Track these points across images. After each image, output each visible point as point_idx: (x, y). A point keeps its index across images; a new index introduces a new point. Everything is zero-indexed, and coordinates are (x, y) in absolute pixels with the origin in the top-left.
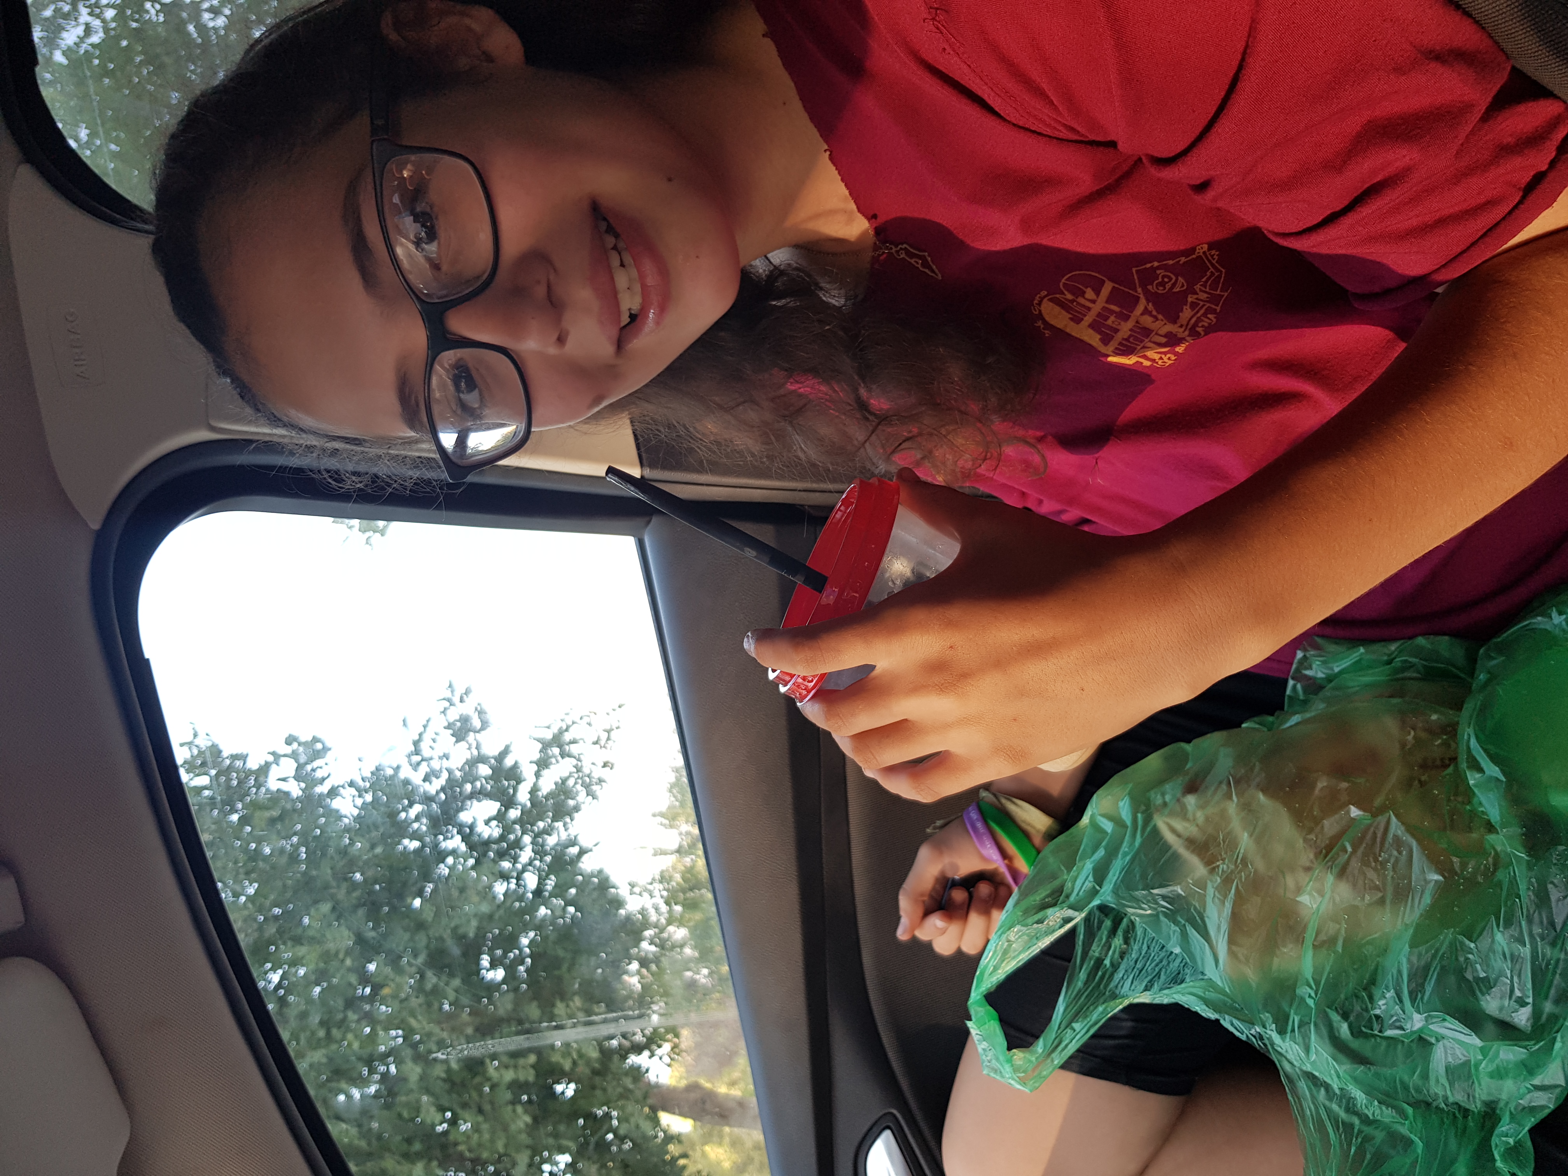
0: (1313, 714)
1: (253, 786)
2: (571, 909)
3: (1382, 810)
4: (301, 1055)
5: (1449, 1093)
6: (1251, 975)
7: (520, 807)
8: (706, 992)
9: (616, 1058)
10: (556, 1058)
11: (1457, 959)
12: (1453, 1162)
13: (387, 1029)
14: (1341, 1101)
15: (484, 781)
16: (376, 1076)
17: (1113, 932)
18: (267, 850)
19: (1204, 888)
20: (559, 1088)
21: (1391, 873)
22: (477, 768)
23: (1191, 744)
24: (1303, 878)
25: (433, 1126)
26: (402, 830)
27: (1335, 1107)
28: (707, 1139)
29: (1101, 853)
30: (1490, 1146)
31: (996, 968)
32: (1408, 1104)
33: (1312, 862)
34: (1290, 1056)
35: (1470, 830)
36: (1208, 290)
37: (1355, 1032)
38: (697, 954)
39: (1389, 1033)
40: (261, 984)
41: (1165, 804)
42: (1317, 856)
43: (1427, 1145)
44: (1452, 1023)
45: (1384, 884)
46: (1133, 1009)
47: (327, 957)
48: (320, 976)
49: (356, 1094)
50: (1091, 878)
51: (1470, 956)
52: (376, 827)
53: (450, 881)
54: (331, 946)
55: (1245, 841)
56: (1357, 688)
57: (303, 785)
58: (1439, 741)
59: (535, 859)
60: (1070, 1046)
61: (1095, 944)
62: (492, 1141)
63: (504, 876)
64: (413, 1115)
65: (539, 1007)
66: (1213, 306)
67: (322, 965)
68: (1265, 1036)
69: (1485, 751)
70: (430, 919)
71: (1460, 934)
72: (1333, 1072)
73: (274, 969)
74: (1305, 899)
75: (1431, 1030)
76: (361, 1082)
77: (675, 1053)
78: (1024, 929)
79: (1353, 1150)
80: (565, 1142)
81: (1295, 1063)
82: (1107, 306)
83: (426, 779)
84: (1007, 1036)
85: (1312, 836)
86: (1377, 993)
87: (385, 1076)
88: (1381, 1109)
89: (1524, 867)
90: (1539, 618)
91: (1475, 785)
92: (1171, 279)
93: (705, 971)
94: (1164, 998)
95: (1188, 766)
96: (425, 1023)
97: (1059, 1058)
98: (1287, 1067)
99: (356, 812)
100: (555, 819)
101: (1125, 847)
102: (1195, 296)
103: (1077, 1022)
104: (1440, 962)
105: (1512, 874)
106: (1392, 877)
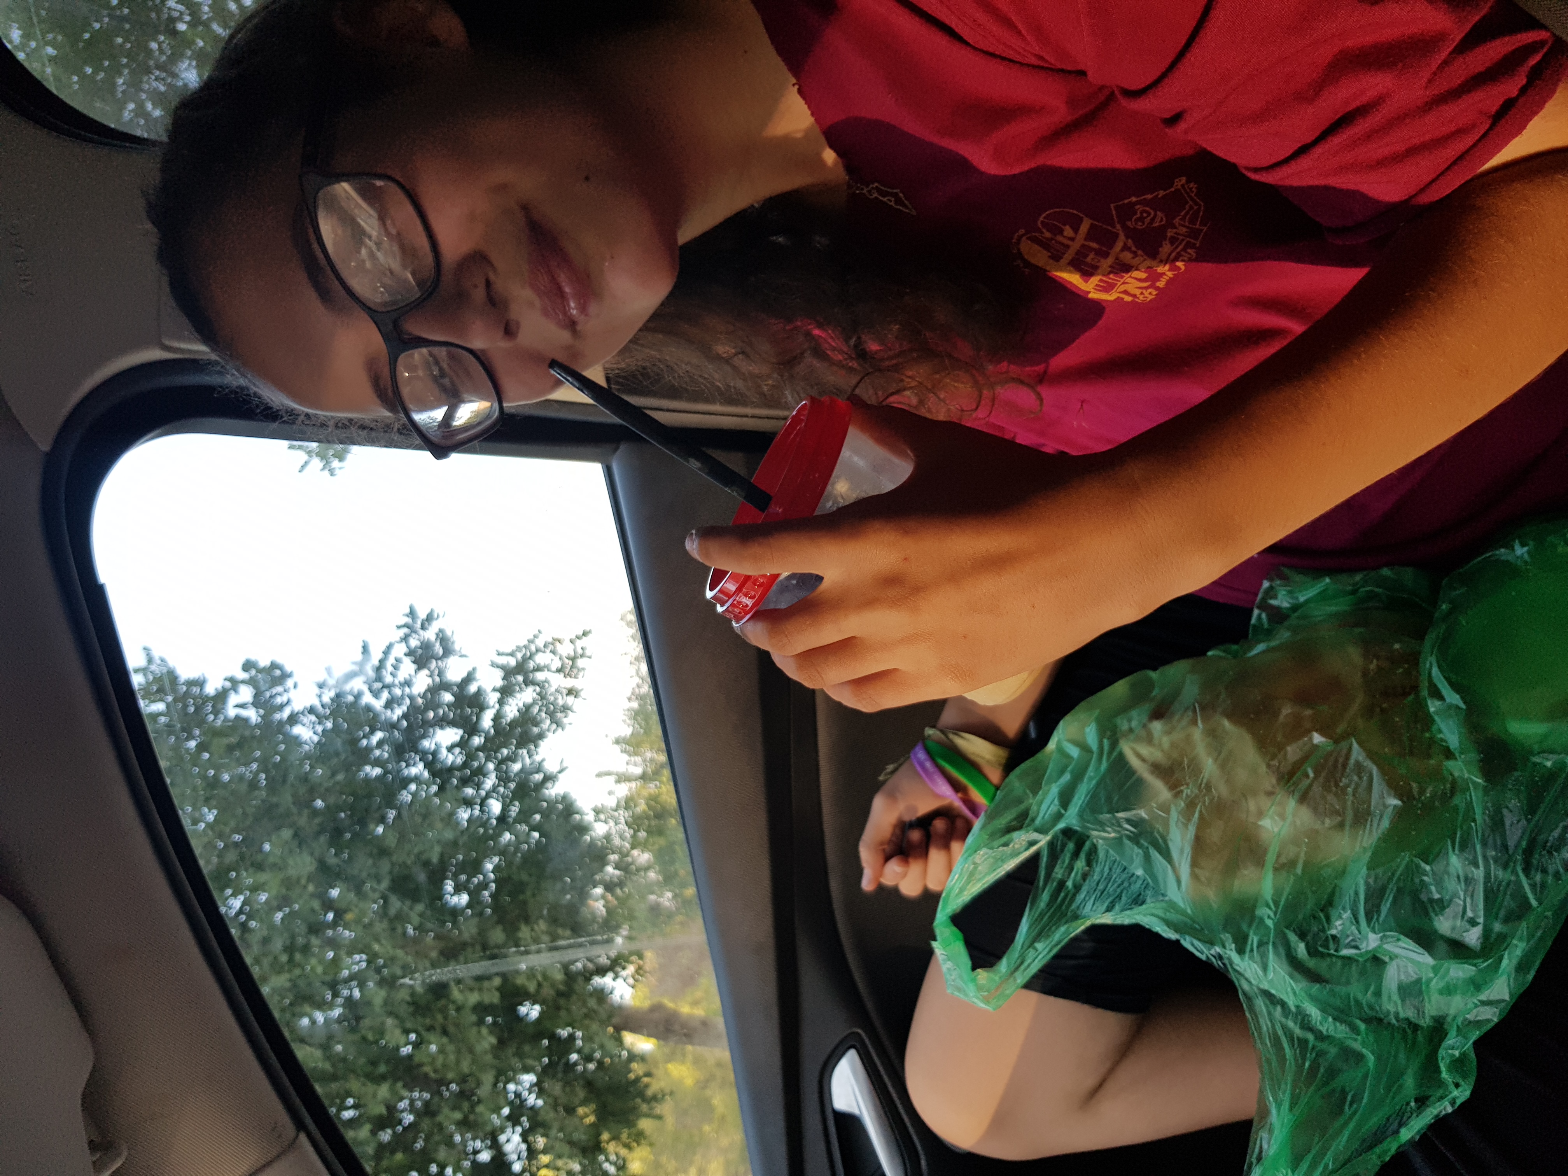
0: (1278, 642)
1: (211, 713)
2: (536, 835)
3: (1346, 736)
4: (265, 979)
5: (1400, 1009)
6: (1212, 895)
7: (483, 735)
8: (670, 916)
9: (580, 980)
10: (520, 981)
11: (1412, 880)
12: (1403, 1074)
13: (350, 954)
14: (1296, 1017)
15: (446, 709)
16: (339, 999)
17: (1076, 855)
18: (226, 777)
19: (1167, 811)
20: (523, 1010)
21: (1351, 798)
22: (439, 694)
23: (1158, 671)
24: (1264, 802)
25: (397, 1049)
26: (364, 756)
27: (1290, 1024)
28: (670, 1059)
29: (1067, 777)
30: (1437, 1059)
31: (962, 890)
32: (1361, 1020)
33: (1273, 787)
34: (1248, 974)
35: (1429, 756)
36: (1187, 224)
37: (1312, 952)
38: (661, 878)
39: (1345, 952)
40: (223, 910)
41: (1131, 730)
42: (1279, 780)
43: (1379, 1058)
44: (1407, 943)
45: (1344, 808)
46: (1094, 929)
47: (289, 883)
48: (283, 901)
49: (320, 1017)
50: (1056, 802)
51: (1426, 878)
52: (337, 754)
53: (413, 807)
54: (292, 872)
55: (1209, 766)
56: (1321, 618)
57: (262, 712)
58: (1401, 670)
59: (499, 785)
60: (1032, 966)
61: (1057, 866)
62: (458, 1062)
63: (468, 803)
64: (377, 1037)
65: (504, 930)
66: (1193, 241)
67: (284, 891)
68: (1224, 956)
69: (1448, 679)
70: (393, 845)
71: (1416, 857)
72: (1289, 989)
73: (234, 895)
74: (1266, 823)
75: (1385, 950)
76: (322, 1005)
77: (638, 974)
78: (991, 851)
79: (1307, 1064)
80: (530, 1062)
81: (1253, 982)
82: (1087, 243)
83: (389, 705)
84: (972, 957)
85: (1275, 763)
86: (1333, 913)
87: (349, 1000)
88: (1335, 1025)
89: (1480, 793)
90: (1503, 550)
91: (1437, 713)
92: (1149, 214)
93: (669, 895)
94: (1125, 918)
95: (1154, 694)
96: (389, 947)
97: (1022, 978)
98: (1246, 986)
99: (316, 739)
100: (519, 746)
101: (1090, 772)
102: (1175, 230)
103: (1039, 941)
104: (1397, 882)
105: (1468, 798)
106: (1353, 802)
